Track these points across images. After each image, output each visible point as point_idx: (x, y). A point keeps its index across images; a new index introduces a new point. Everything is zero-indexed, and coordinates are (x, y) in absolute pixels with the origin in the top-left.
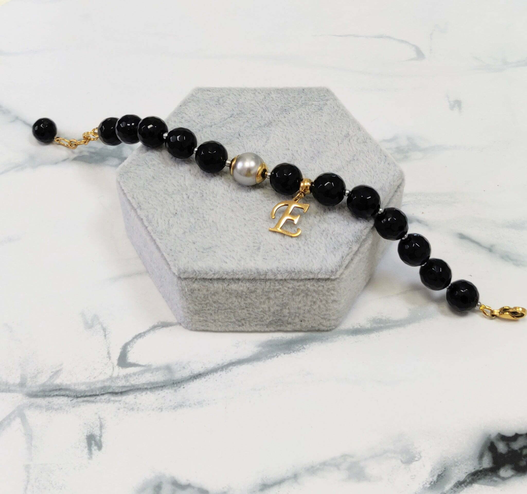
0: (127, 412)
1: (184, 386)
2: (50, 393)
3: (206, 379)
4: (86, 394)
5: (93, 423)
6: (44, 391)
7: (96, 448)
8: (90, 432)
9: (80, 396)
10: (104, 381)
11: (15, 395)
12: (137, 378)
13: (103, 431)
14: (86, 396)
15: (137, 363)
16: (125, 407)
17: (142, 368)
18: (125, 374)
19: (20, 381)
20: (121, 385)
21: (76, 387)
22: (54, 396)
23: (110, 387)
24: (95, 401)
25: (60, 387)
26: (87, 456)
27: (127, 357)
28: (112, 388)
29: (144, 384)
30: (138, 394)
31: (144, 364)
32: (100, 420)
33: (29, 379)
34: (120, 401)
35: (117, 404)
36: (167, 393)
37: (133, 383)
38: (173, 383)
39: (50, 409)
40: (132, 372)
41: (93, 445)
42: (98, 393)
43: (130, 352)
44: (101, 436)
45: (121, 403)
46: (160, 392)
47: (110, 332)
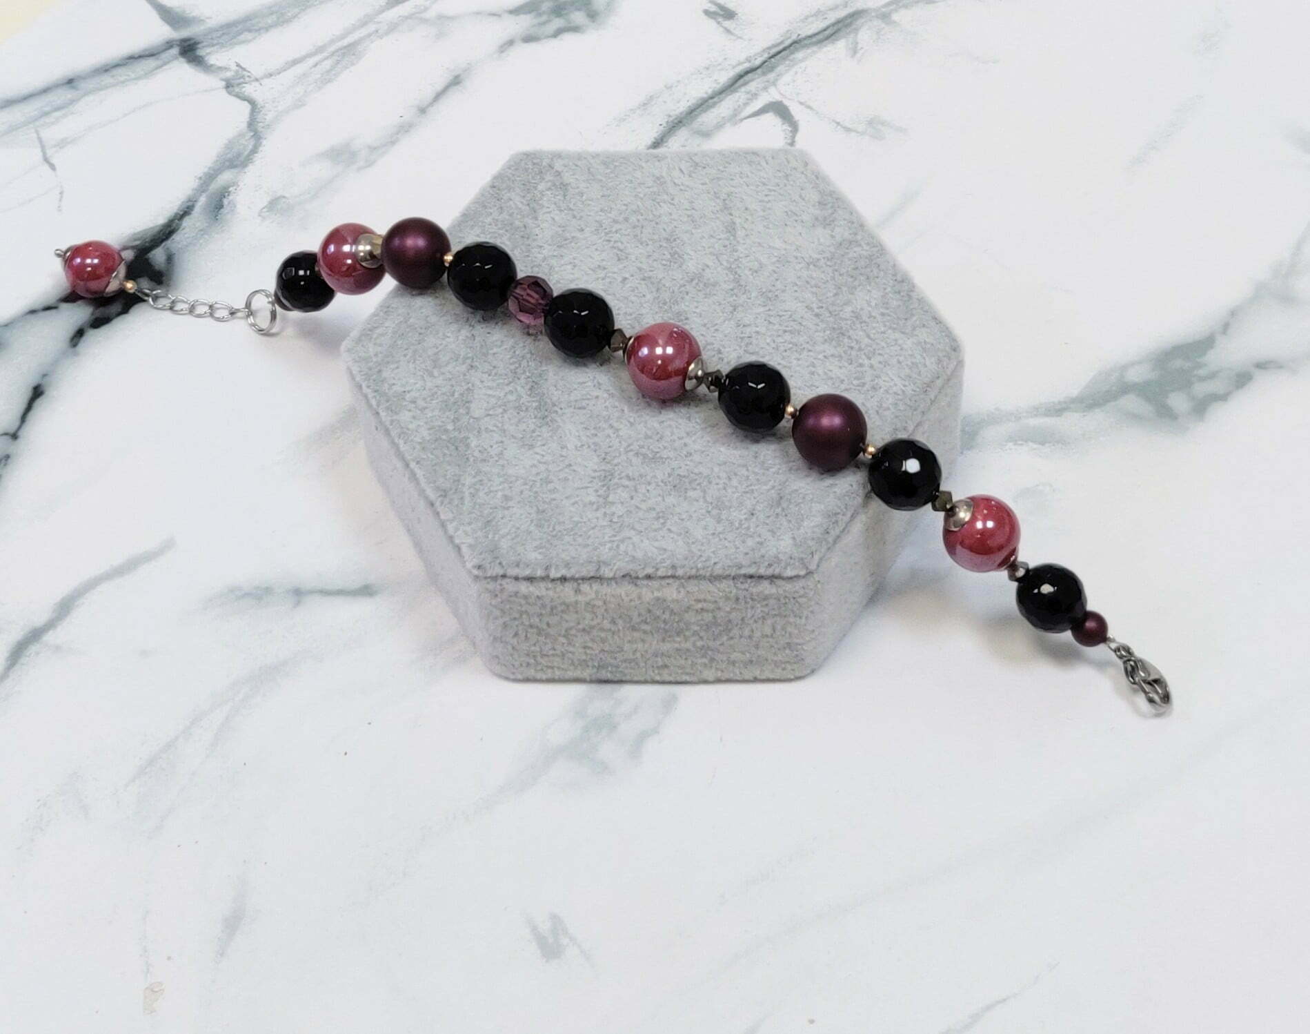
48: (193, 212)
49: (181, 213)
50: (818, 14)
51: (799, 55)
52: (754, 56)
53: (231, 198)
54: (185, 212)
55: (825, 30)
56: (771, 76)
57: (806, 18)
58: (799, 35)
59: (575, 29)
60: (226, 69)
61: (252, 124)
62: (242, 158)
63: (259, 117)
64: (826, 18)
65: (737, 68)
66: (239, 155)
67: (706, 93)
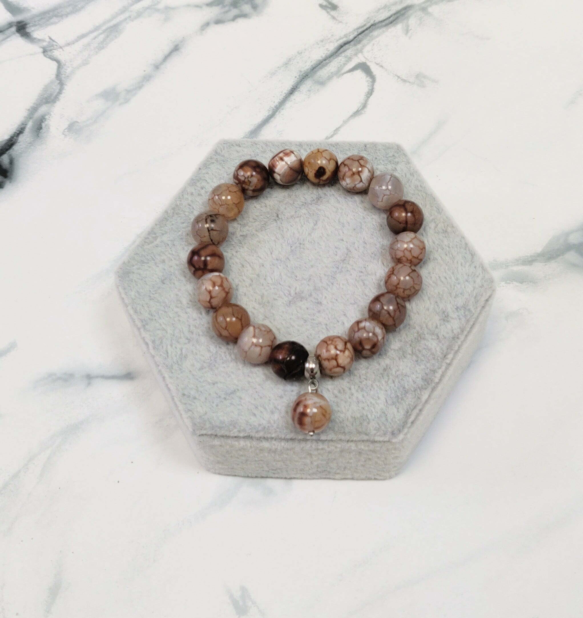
2: (396, 16)
5: (343, 16)
6: (403, 15)
7: (324, 4)
8: (339, 10)
10: (364, 46)
12: (340, 62)
13: (330, 16)
15: (352, 73)
17: (343, 71)
18: (353, 60)
19: (429, 11)
20: (348, 51)
21: (381, 31)
23: (355, 45)
25: (393, 24)
28: (352, 45)
29: (330, 62)
31: (345, 75)
32: (339, 21)
33: (423, 15)
34: (337, 41)
35: (338, 38)
36: (306, 66)
40: (348, 64)
41: (328, 4)
43: (365, 77)
44: (328, 12)
46: (312, 63)
48: (24, 132)
49: (18, 132)
50: (385, 7)
51: (375, 33)
52: (349, 34)
53: (46, 122)
54: (20, 132)
55: (390, 18)
56: (359, 46)
57: (379, 10)
58: (375, 21)
59: (244, 16)
60: (43, 41)
62: (52, 98)
63: (62, 71)
64: (390, 10)
65: (339, 41)
66: (51, 95)
67: (322, 57)
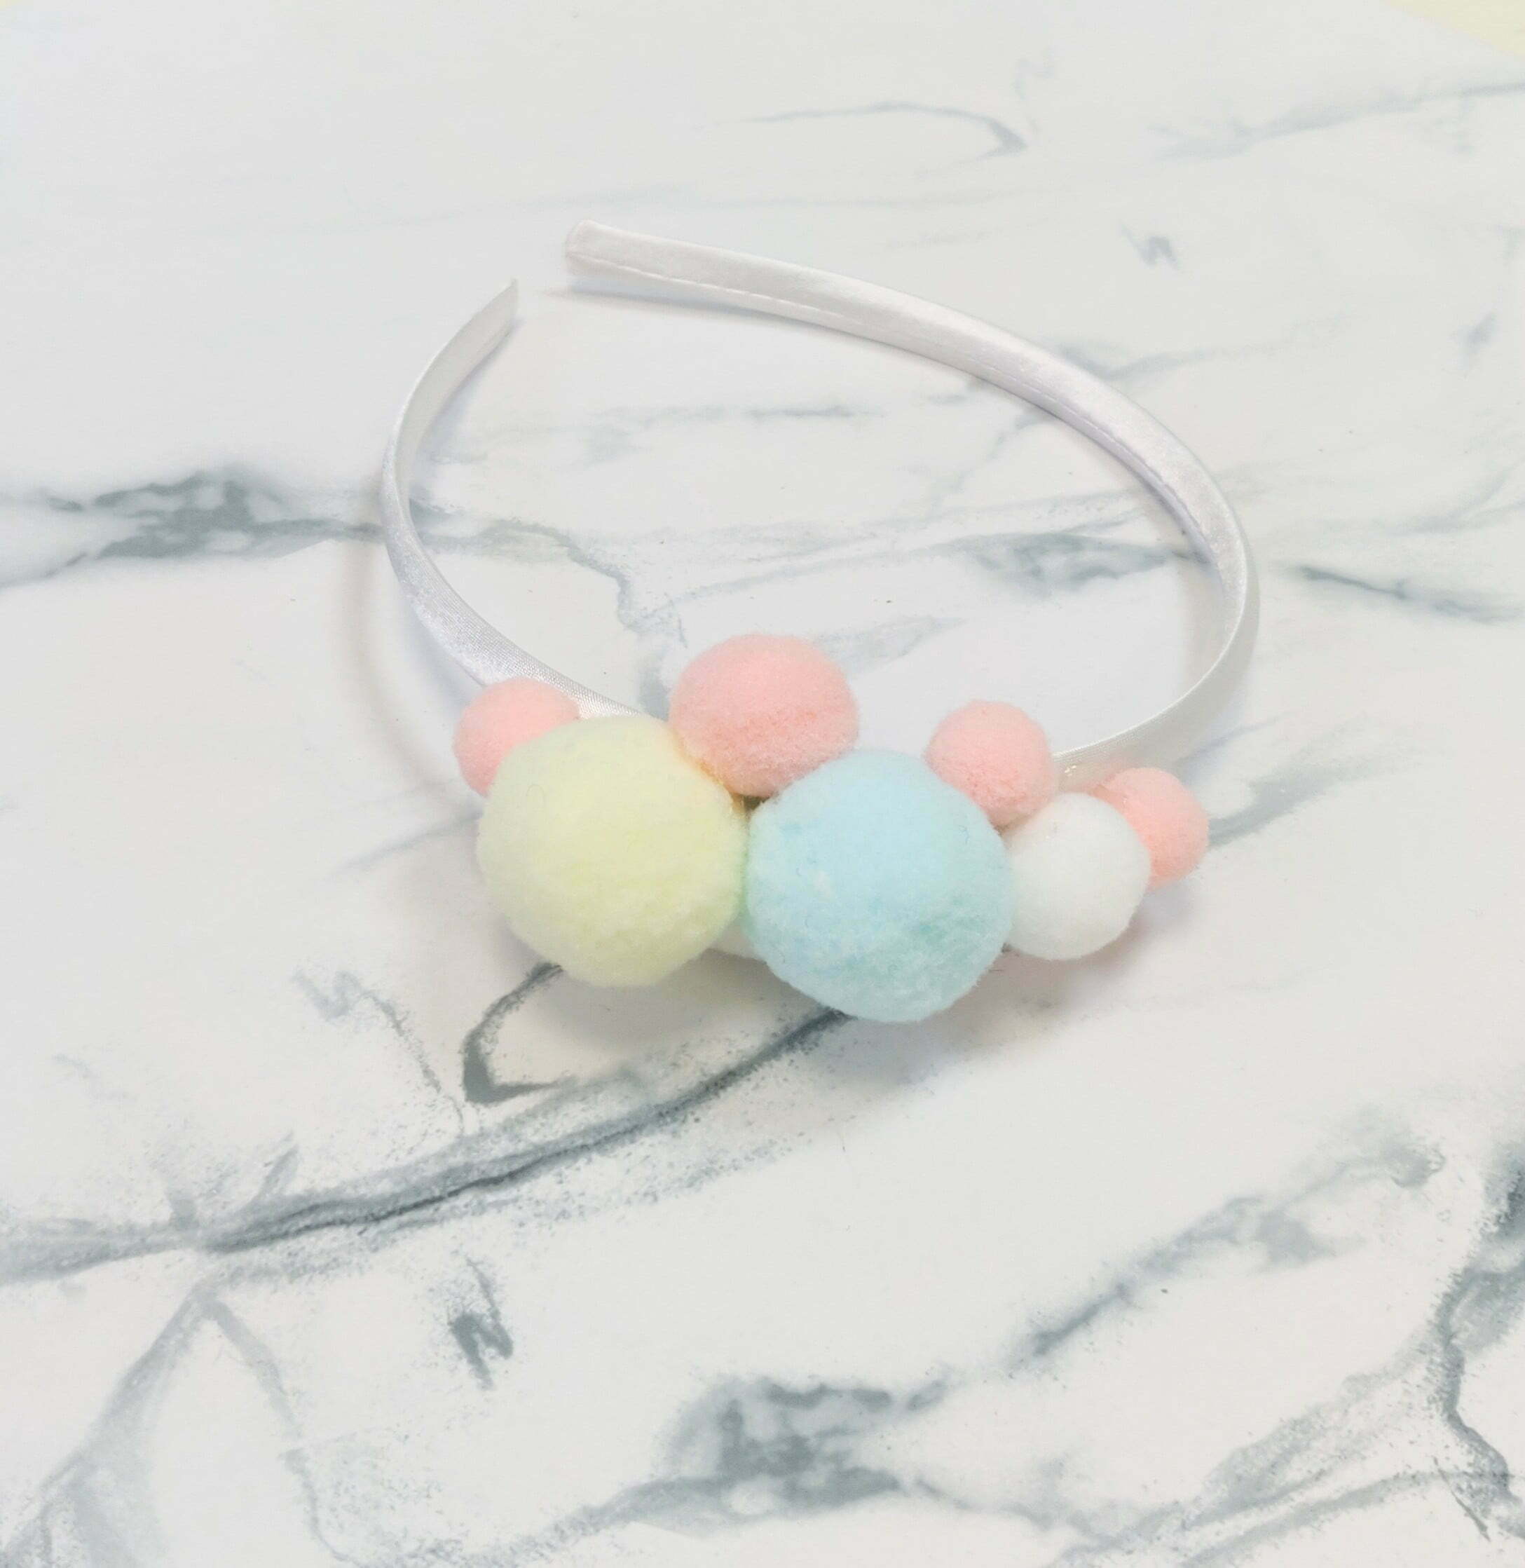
0: (550, 1228)
1: (696, 1116)
2: (285, 1227)
3: (752, 1084)
4: (403, 1202)
5: (455, 1282)
6: (261, 1225)
7: (492, 1351)
8: (456, 1311)
9: (383, 1213)
10: (442, 1155)
11: (170, 1255)
12: (542, 1125)
13: (496, 1297)
14: (403, 1210)
15: (526, 1082)
16: (537, 1215)
17: (548, 1094)
18: (500, 1120)
19: (171, 1211)
20: (501, 1155)
21: (363, 1191)
22: (299, 1232)
23: (468, 1168)
24: (436, 1216)
25: (311, 1203)
26: (472, 1382)
27: (490, 1071)
28: (478, 1169)
29: (571, 1135)
30: (563, 1168)
31: (548, 1080)
32: (476, 1270)
33: (200, 1201)
34: (515, 1200)
35: (510, 1211)
36: (651, 1146)
37: (536, 1139)
38: (661, 1115)
39: (301, 1272)
40: (521, 1110)
41: (481, 1346)
42: (437, 1193)
43: (493, 1056)
44: (495, 1315)
45: (519, 1204)
46: (630, 1148)
47: (408, 1012)
50: (296, 1271)
51: (385, 1188)
52: (465, 1213)
53: (1495, 1211)
55: (308, 1228)
56: (458, 1160)
57: (323, 1270)
58: (361, 1233)
59: (780, 1396)
61: (1455, 1367)
63: (1440, 1378)
